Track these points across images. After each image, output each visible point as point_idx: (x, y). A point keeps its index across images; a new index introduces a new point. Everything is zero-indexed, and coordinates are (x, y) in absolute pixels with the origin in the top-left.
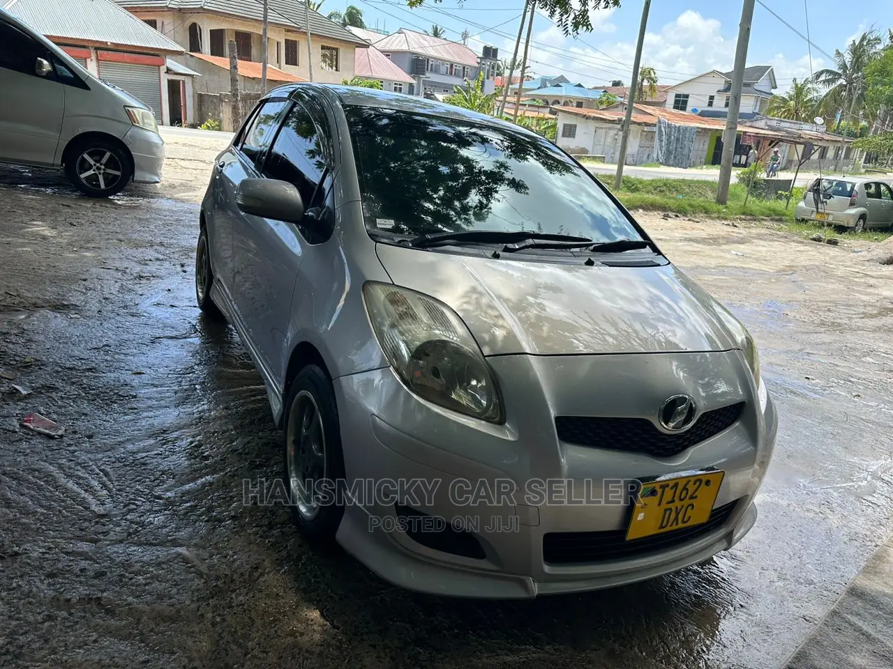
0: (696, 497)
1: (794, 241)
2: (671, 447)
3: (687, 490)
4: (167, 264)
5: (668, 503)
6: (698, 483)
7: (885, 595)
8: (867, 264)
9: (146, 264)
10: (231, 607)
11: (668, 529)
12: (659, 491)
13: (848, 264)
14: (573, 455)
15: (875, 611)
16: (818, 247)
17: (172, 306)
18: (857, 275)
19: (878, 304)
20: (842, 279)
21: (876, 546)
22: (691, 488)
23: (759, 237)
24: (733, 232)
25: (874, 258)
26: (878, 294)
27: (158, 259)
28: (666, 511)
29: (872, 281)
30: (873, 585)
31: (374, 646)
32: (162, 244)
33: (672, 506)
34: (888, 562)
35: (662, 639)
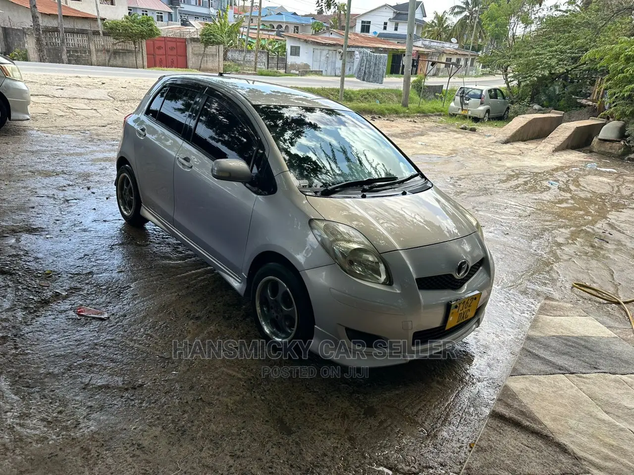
0: (470, 306)
1: (451, 131)
4: (77, 188)
5: (461, 310)
6: (472, 300)
7: (542, 337)
8: (495, 144)
9: (64, 190)
11: (460, 322)
12: (458, 306)
13: (484, 145)
15: (539, 345)
16: (466, 134)
17: (105, 221)
18: (491, 153)
19: (505, 173)
20: (484, 157)
21: (533, 315)
22: (469, 302)
23: (431, 129)
24: (415, 127)
25: (498, 140)
26: (504, 166)
27: (69, 185)
28: (460, 314)
29: (500, 157)
30: (535, 333)
31: (338, 397)
32: (63, 172)
33: (462, 312)
34: (540, 322)
35: (456, 373)
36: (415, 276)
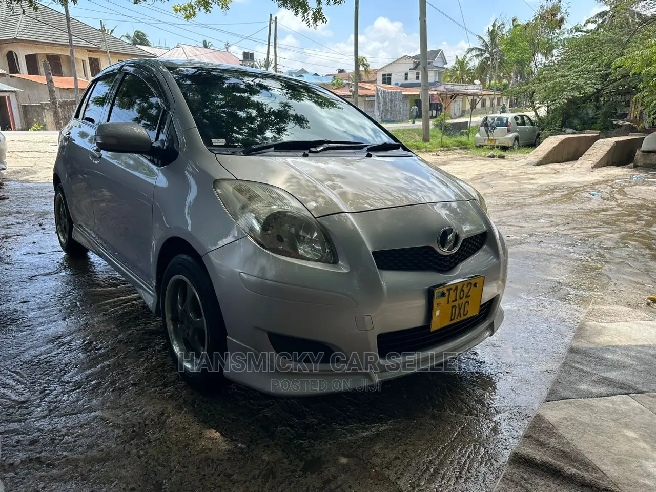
0: (469, 296)
1: (477, 159)
2: (447, 265)
3: (463, 291)
4: (27, 226)
5: (453, 301)
6: (469, 286)
7: (591, 349)
8: (526, 166)
9: (9, 228)
10: (150, 442)
11: (455, 321)
12: (447, 293)
13: (514, 168)
14: (389, 278)
15: (588, 359)
16: (493, 161)
17: (40, 253)
18: (522, 174)
19: (539, 189)
20: (513, 177)
22: (466, 289)
23: (455, 160)
24: (437, 159)
25: (529, 162)
26: (537, 183)
27: (18, 223)
28: (453, 307)
29: (531, 176)
30: (582, 344)
31: (268, 446)
32: (19, 212)
33: (455, 303)
34: (587, 330)
35: (463, 401)
36: (370, 250)
